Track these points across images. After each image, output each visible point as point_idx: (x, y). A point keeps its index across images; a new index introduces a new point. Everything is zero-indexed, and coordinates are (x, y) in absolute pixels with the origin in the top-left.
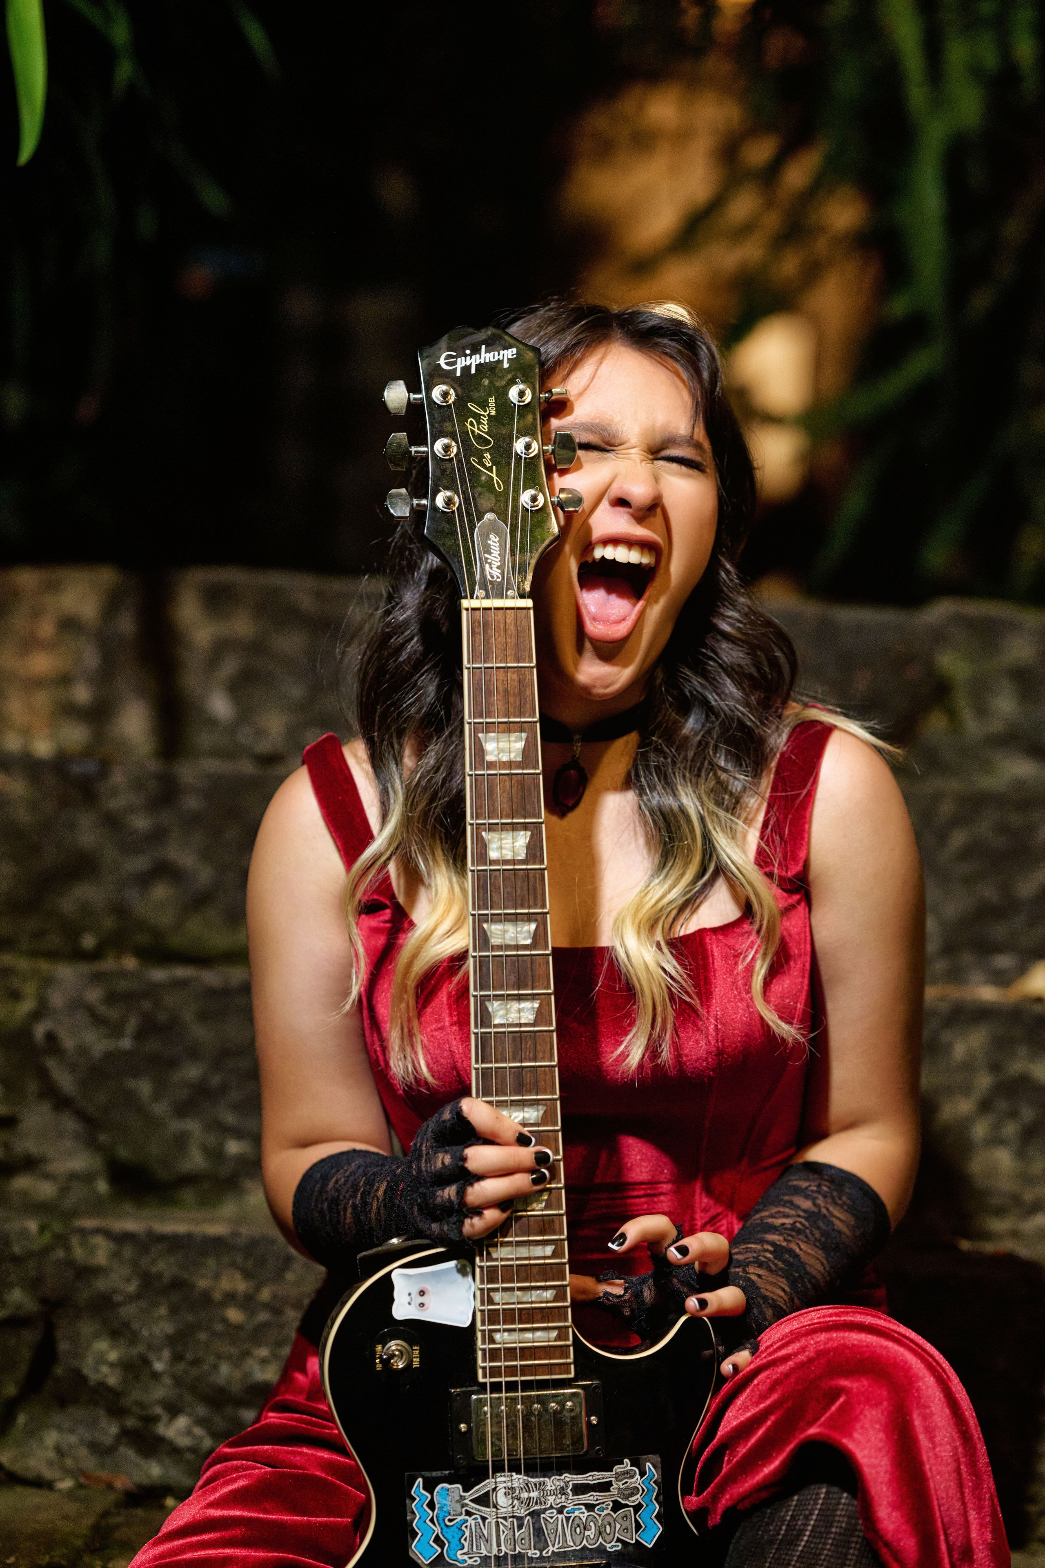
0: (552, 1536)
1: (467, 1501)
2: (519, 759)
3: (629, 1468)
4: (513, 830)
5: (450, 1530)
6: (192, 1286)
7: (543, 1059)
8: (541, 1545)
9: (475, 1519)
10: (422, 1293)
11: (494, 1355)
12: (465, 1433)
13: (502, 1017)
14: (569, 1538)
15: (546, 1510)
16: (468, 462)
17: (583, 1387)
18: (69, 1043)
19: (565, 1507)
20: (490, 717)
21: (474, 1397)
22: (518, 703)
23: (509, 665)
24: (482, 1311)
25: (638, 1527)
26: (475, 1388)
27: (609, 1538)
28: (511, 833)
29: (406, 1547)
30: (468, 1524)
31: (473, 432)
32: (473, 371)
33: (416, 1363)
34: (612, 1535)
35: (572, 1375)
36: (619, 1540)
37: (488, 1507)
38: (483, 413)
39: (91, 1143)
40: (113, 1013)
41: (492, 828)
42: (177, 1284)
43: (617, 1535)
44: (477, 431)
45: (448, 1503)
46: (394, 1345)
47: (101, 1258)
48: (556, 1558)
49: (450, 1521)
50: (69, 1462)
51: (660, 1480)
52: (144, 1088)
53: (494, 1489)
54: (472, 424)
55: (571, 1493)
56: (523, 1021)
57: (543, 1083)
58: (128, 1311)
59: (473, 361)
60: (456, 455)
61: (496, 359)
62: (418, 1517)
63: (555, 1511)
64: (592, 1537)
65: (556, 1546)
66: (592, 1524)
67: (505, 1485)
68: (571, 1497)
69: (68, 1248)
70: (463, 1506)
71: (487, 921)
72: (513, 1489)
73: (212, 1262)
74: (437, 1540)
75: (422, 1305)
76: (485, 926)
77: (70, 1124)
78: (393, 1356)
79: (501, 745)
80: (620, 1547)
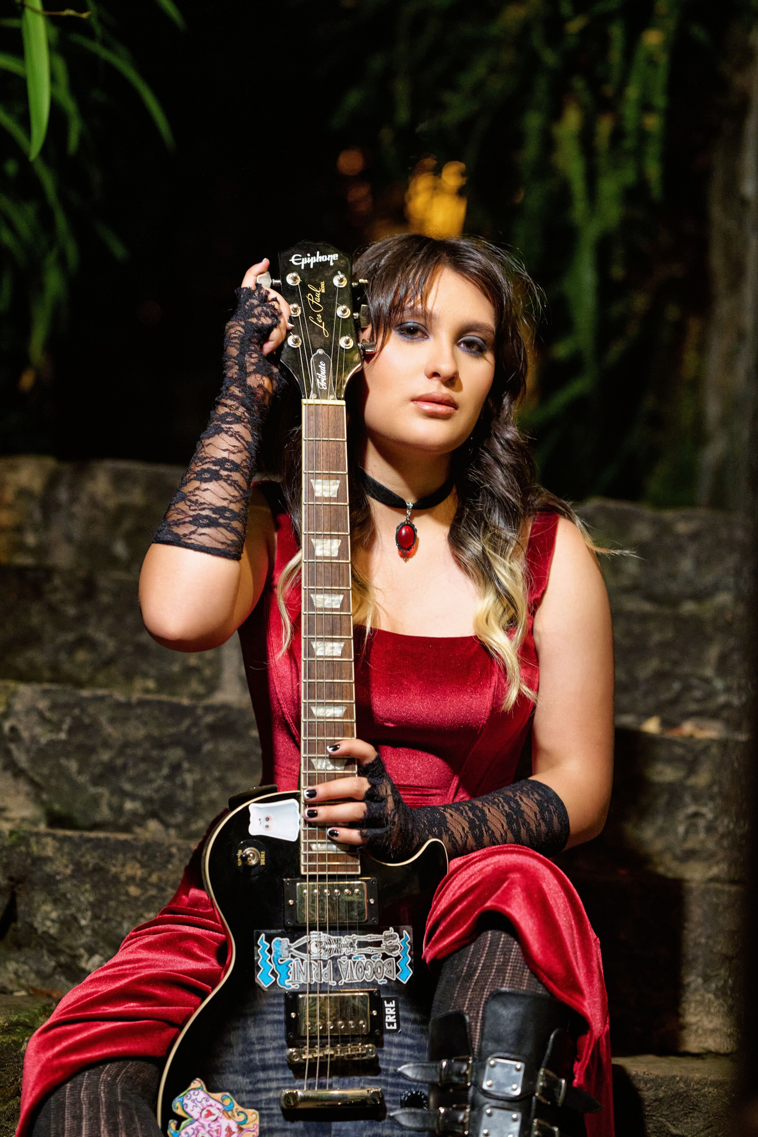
0: (344, 973)
1: (292, 949)
2: (335, 496)
3: (393, 933)
4: (331, 538)
5: (281, 967)
6: (108, 871)
7: (345, 678)
8: (338, 978)
9: (297, 960)
10: (268, 819)
11: (312, 858)
12: (292, 905)
13: (321, 651)
14: (355, 974)
15: (341, 956)
16: (308, 319)
17: (366, 881)
18: (25, 734)
19: (352, 955)
20: (318, 470)
21: (298, 884)
22: (335, 462)
23: (330, 439)
24: (305, 831)
25: (398, 970)
26: (299, 879)
27: (379, 976)
28: (329, 540)
29: (253, 976)
30: (292, 963)
31: (311, 302)
32: (312, 266)
33: (263, 863)
34: (381, 975)
35: (359, 873)
36: (385, 978)
37: (305, 952)
38: (317, 291)
39: (37, 800)
40: (54, 716)
41: (318, 536)
42: (98, 869)
43: (384, 974)
44: (313, 301)
45: (280, 950)
46: (248, 851)
47: (49, 852)
48: (346, 987)
49: (281, 961)
50: (23, 981)
51: (412, 942)
52: (73, 765)
53: (309, 942)
54: (310, 297)
55: (356, 947)
56: (335, 654)
57: (345, 692)
58: (65, 886)
59: (312, 261)
60: (300, 315)
61: (326, 260)
62: (261, 958)
63: (346, 957)
64: (369, 974)
65: (347, 979)
66: (369, 966)
67: (316, 940)
68: (356, 949)
69: (28, 845)
70: (290, 952)
71: (314, 593)
72: (320, 942)
73: (120, 856)
74: (273, 973)
75: (267, 826)
76: (312, 595)
77: (24, 787)
78: (248, 856)
79: (325, 487)
80: (386, 982)
